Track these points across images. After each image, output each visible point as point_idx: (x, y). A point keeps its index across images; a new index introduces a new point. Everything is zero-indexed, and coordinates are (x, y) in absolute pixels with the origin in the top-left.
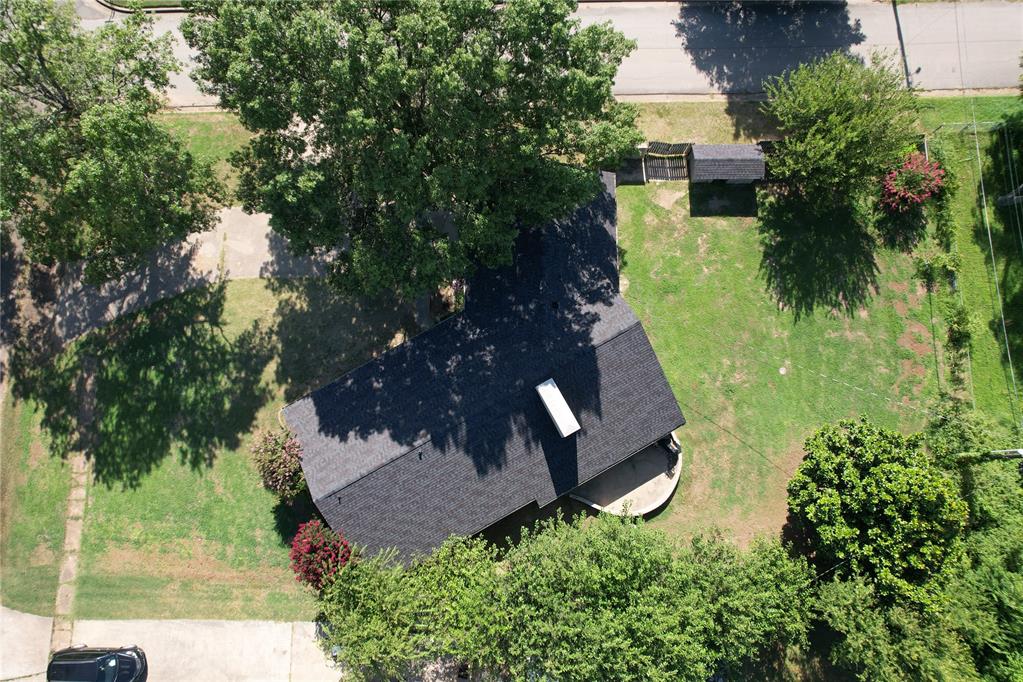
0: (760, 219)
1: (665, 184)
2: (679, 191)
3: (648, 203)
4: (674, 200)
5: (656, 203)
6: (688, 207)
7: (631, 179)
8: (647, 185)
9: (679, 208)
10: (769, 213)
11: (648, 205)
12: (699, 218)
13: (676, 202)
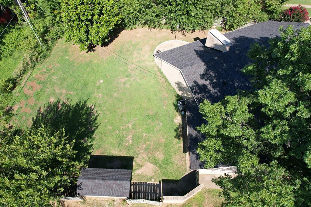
0: (90, 153)
1: (148, 180)
2: (138, 175)
3: (160, 166)
4: (143, 168)
5: (155, 166)
6: (134, 163)
7: (172, 184)
8: (160, 179)
9: (140, 163)
10: (83, 157)
11: (160, 165)
12: (128, 156)
13: (142, 166)
